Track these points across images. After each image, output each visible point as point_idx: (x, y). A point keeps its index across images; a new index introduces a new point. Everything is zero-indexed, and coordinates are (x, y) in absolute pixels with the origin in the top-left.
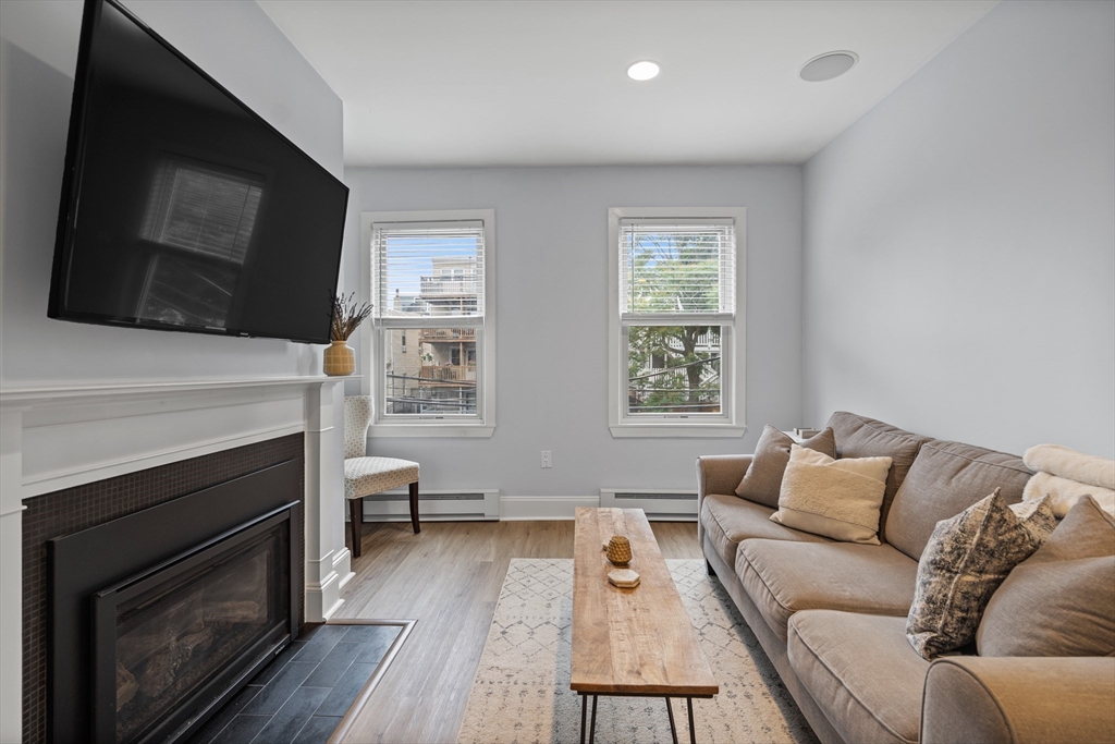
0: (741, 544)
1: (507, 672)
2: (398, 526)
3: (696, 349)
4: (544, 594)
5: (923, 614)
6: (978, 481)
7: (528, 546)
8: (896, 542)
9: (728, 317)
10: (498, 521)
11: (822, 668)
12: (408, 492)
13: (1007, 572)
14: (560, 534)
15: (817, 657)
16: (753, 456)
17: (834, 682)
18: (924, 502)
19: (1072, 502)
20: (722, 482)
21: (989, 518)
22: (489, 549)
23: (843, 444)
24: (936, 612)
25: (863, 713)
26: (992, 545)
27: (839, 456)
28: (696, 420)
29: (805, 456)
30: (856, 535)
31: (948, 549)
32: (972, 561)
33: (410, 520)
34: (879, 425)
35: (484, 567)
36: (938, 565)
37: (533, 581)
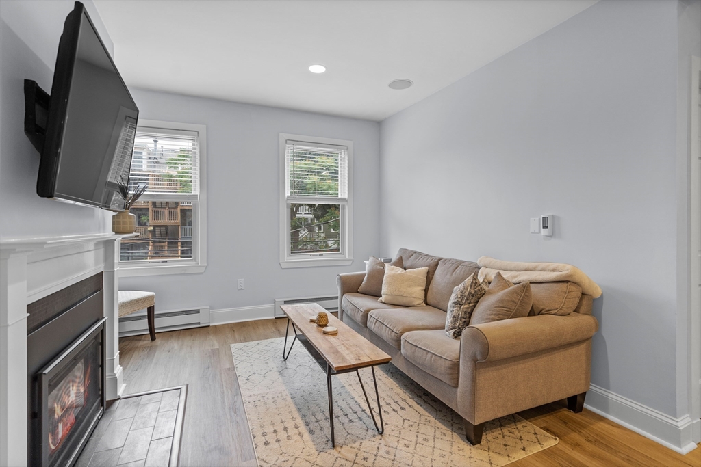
0: (370, 313)
1: (261, 395)
2: (138, 338)
3: (297, 215)
4: (261, 358)
5: (452, 323)
6: (462, 273)
7: (237, 336)
8: (432, 303)
9: (344, 200)
10: (209, 326)
11: (419, 349)
12: (146, 314)
13: (477, 302)
14: (254, 328)
15: (417, 346)
16: (366, 272)
17: (425, 352)
18: (443, 284)
19: (493, 277)
20: (351, 286)
21: (472, 282)
22: (213, 342)
23: (407, 263)
24: (456, 321)
25: (438, 358)
26: (473, 292)
27: (405, 269)
28: (327, 256)
29: (393, 269)
30: (416, 303)
31: (459, 296)
32: (467, 299)
33: (148, 332)
34: (421, 254)
35: (215, 353)
36: (456, 303)
37: (250, 354)
